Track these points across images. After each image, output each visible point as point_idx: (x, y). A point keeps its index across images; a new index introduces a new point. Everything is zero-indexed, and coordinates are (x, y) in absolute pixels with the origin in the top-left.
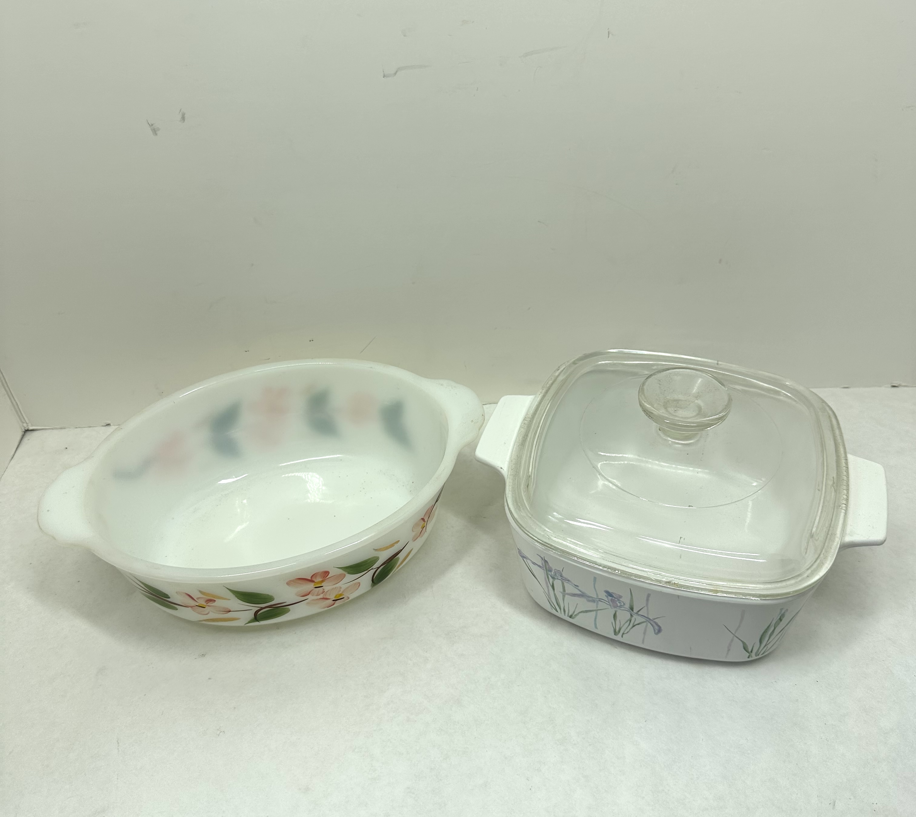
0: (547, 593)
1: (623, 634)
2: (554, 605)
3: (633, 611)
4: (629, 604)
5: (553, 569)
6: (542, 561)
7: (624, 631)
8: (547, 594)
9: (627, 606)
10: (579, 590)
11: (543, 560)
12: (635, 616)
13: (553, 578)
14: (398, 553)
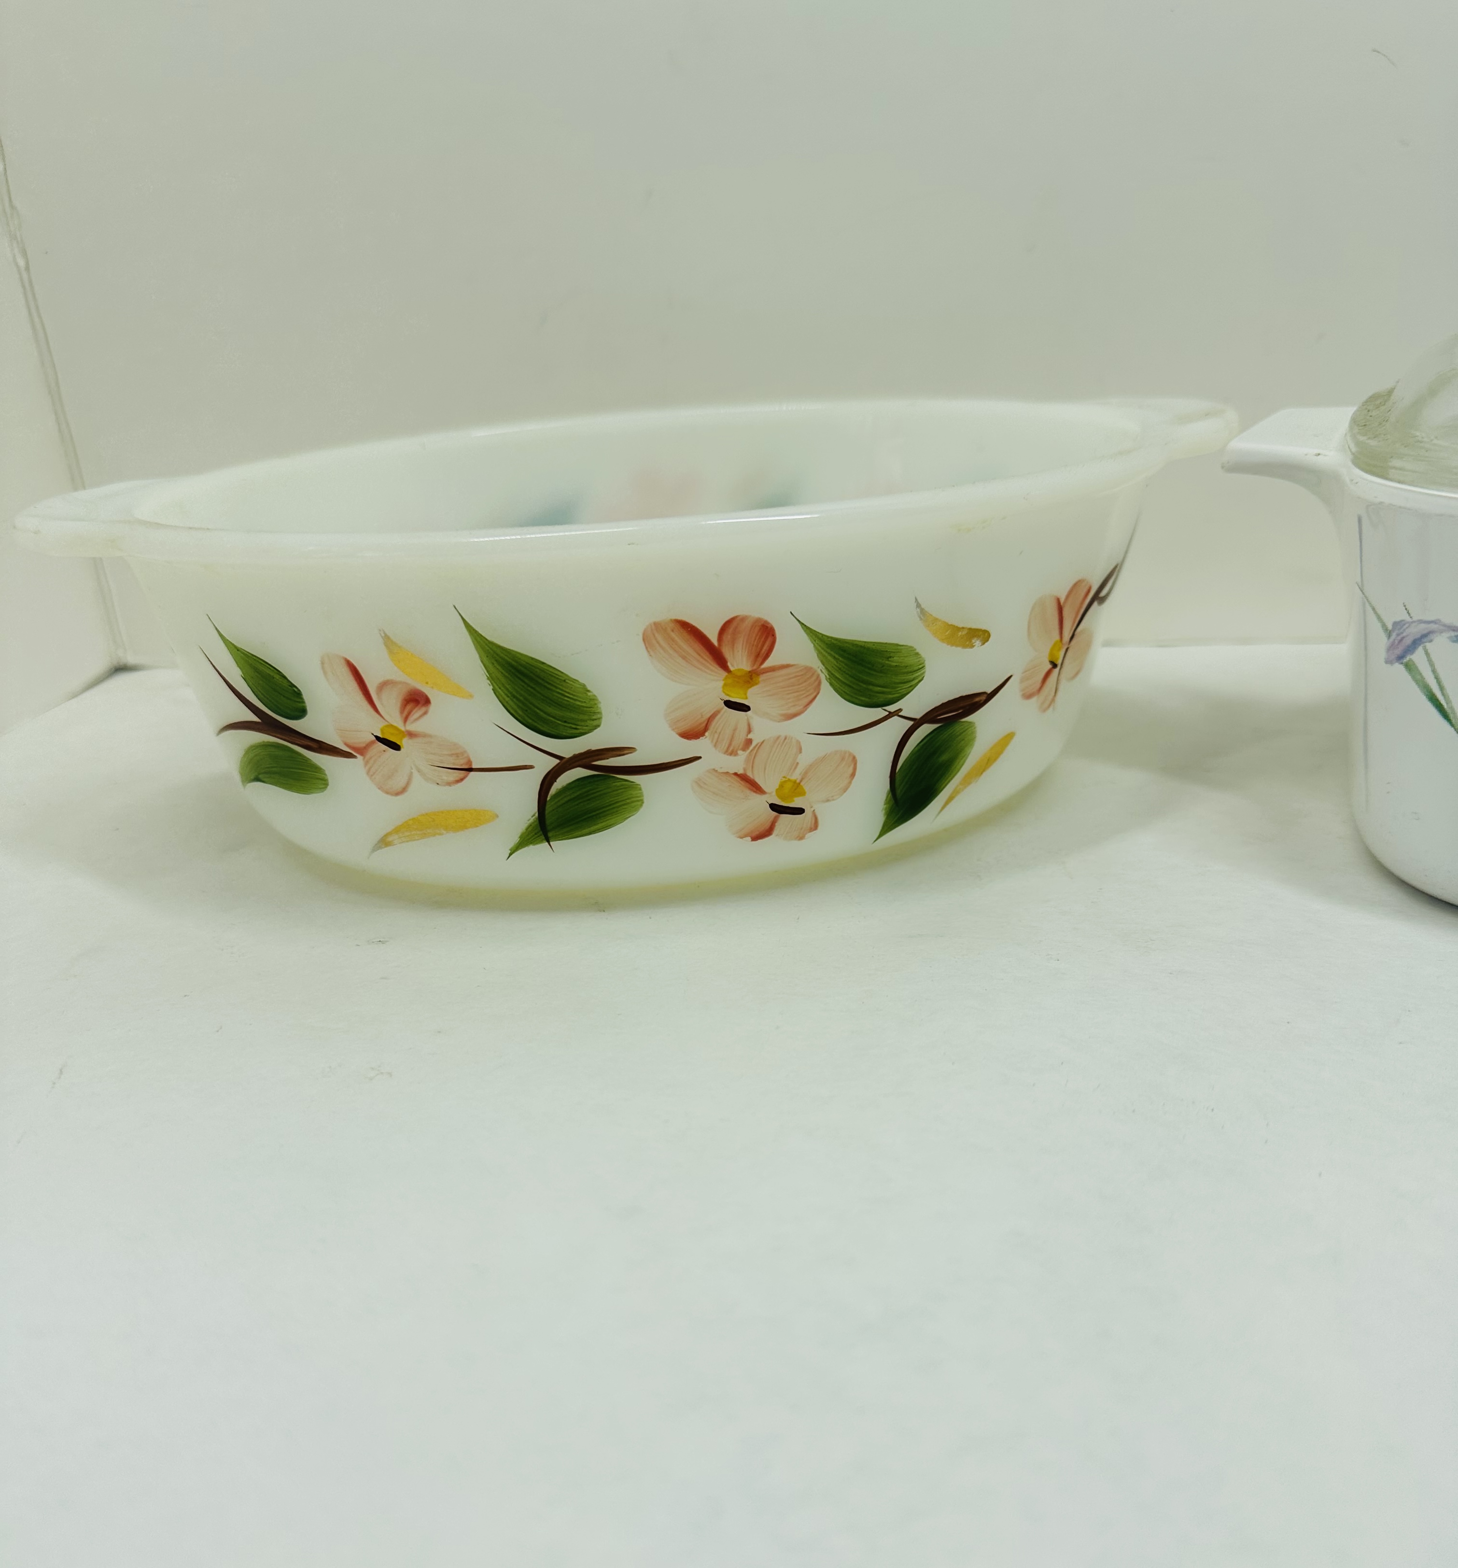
14: (977, 699)
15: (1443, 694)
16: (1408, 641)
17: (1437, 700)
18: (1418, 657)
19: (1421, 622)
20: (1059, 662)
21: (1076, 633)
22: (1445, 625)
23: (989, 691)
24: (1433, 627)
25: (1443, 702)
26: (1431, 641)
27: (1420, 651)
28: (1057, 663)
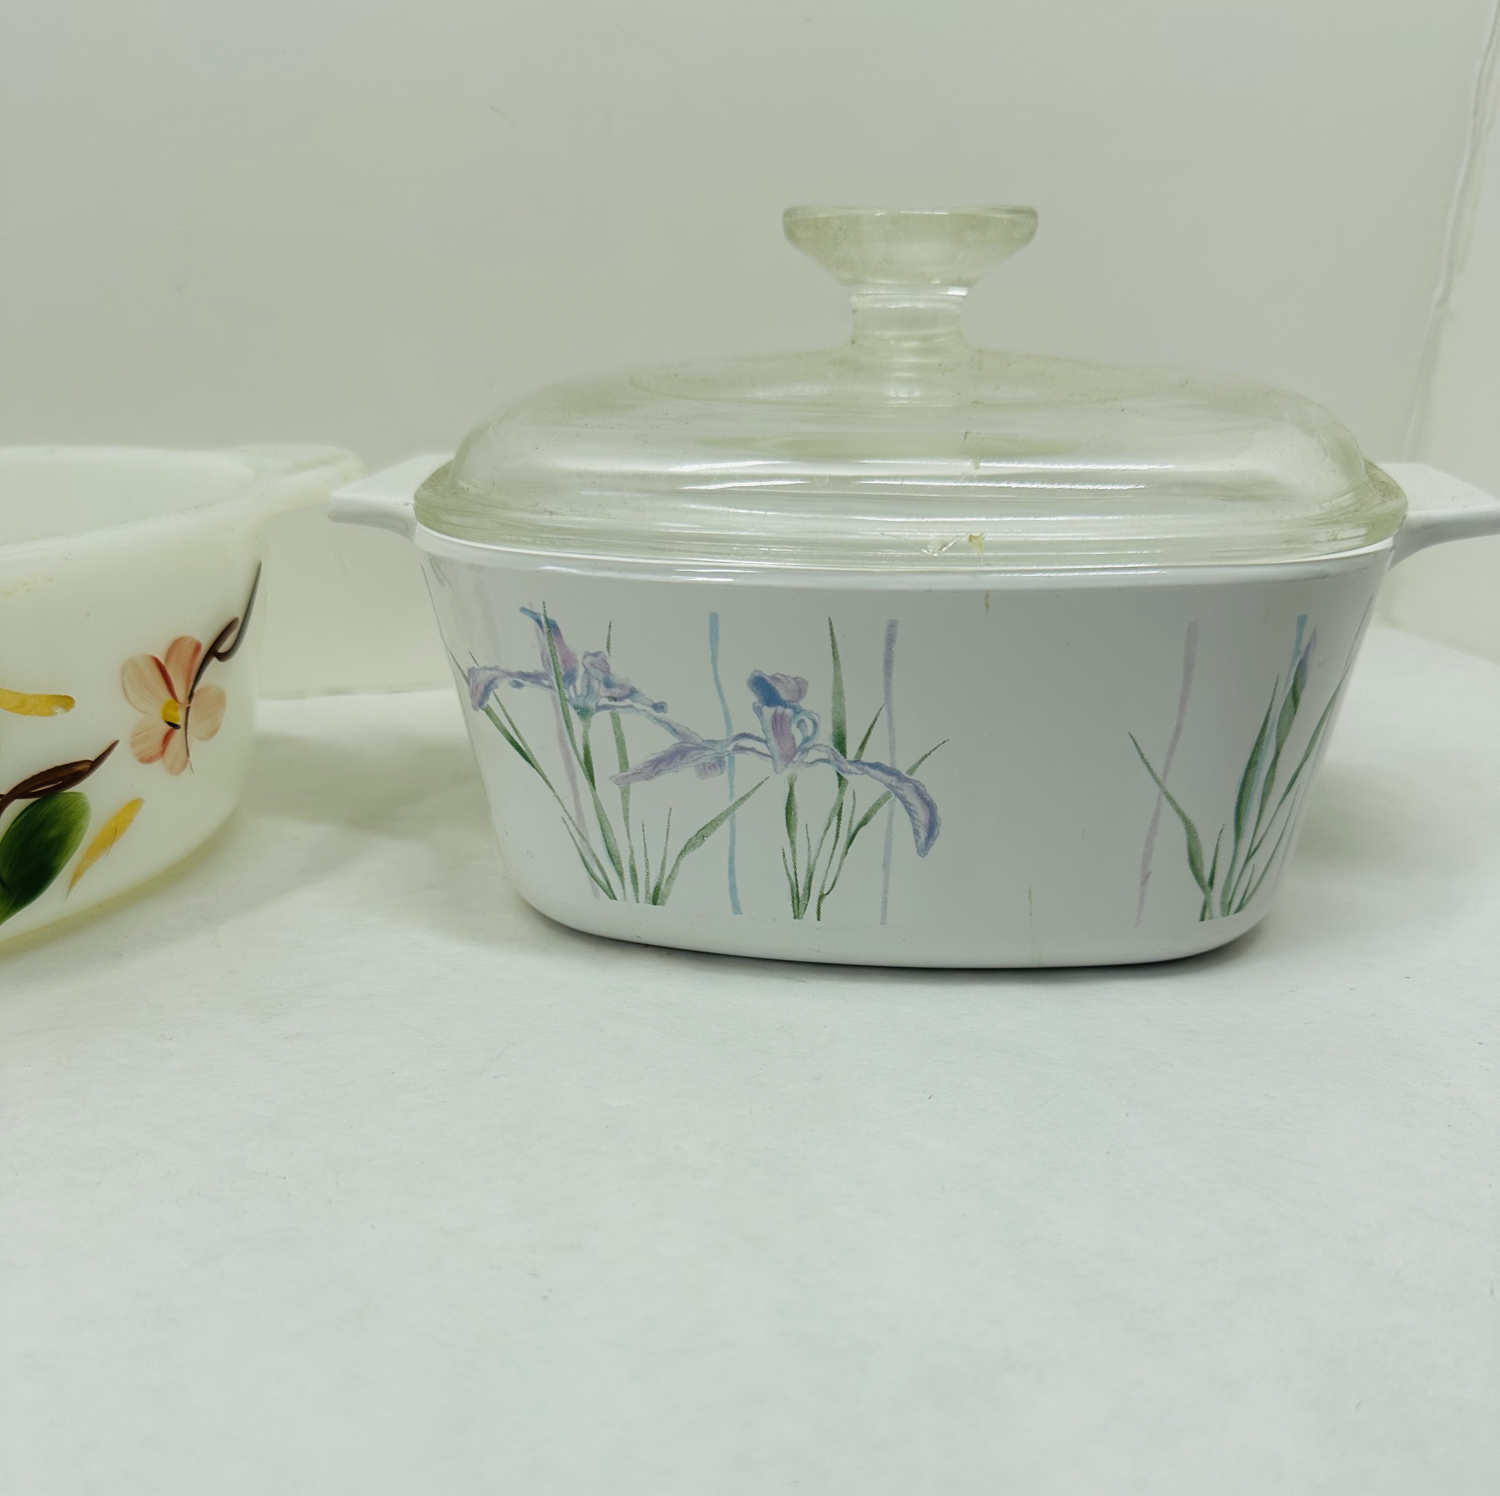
0: (575, 819)
1: (821, 897)
2: (601, 868)
3: (845, 756)
4: (830, 725)
5: (580, 657)
6: (540, 631)
7: (823, 887)
8: (573, 823)
9: (825, 736)
10: (667, 724)
11: (541, 627)
12: (855, 780)
13: (584, 713)
14: (79, 768)
15: (520, 738)
16: (481, 688)
17: (516, 743)
18: (491, 702)
19: (485, 668)
20: (181, 722)
21: (195, 691)
22: (503, 671)
23: (92, 758)
24: (496, 673)
25: (521, 744)
26: (497, 687)
27: (492, 696)
28: (178, 723)
